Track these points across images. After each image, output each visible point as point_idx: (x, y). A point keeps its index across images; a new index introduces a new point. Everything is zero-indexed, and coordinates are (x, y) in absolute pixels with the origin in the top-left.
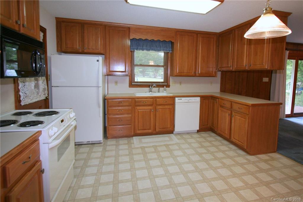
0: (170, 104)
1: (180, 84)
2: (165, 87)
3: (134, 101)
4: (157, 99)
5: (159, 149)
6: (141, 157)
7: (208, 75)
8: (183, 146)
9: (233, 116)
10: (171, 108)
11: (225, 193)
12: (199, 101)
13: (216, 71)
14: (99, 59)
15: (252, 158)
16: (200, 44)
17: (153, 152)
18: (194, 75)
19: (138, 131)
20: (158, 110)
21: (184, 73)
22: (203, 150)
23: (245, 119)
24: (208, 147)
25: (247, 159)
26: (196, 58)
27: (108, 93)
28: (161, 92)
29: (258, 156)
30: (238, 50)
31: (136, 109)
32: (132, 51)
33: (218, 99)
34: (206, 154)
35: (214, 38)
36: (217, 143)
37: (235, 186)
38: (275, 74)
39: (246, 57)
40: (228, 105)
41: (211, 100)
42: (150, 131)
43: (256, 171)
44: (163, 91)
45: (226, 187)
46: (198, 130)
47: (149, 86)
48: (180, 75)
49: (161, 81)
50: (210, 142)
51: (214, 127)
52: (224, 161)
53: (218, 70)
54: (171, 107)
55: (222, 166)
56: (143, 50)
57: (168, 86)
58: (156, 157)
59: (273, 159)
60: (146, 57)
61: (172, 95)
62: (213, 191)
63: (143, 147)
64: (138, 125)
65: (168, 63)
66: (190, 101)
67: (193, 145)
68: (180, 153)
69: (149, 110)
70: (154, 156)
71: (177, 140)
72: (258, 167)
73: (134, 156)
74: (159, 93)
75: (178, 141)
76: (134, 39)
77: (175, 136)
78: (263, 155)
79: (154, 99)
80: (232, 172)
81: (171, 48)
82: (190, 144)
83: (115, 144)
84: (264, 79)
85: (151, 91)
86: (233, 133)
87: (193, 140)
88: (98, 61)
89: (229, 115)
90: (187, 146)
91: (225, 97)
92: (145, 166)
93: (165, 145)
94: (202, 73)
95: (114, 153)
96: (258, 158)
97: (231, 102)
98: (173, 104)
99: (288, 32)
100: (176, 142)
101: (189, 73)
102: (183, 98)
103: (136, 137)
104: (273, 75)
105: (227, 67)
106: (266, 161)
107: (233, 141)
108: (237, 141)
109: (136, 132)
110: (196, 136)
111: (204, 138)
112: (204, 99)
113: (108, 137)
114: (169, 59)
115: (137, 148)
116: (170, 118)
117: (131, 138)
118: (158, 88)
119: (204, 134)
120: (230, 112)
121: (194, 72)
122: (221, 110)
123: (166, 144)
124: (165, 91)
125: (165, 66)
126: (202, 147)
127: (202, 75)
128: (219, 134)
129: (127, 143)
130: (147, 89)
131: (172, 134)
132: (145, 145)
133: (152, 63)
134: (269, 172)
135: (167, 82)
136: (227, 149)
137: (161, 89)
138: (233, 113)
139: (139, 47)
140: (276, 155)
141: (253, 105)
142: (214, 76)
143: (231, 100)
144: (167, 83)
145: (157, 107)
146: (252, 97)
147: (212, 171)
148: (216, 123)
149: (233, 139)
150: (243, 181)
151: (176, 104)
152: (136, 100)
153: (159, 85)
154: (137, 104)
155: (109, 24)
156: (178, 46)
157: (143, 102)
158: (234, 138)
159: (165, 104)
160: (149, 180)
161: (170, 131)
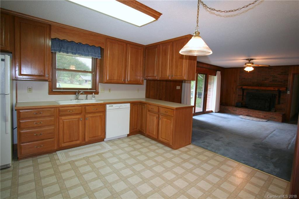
0: (101, 112)
1: (110, 91)
2: (93, 94)
3: (58, 110)
4: (87, 107)
5: (92, 160)
6: (72, 173)
7: (137, 83)
8: (117, 152)
9: (160, 119)
10: (102, 116)
11: (163, 187)
12: (130, 107)
13: (143, 79)
14: (5, 57)
15: (176, 152)
16: (130, 54)
17: (85, 165)
18: (123, 82)
19: (62, 144)
20: (87, 119)
21: (114, 80)
22: (136, 153)
23: (170, 120)
24: (140, 148)
25: (173, 154)
26: (126, 66)
27: (17, 102)
28: (90, 99)
29: (180, 149)
30: (162, 62)
31: (60, 119)
32: (52, 52)
33: (146, 105)
34: (140, 156)
35: (141, 50)
36: (147, 144)
37: (169, 179)
38: (184, 84)
39: (169, 69)
40: (156, 109)
41: (140, 105)
42: (78, 142)
43: (181, 162)
44: (91, 98)
45: (163, 182)
46: (128, 134)
47: (75, 93)
48: (110, 82)
49: (89, 88)
50: (141, 144)
51: (142, 130)
52: (156, 159)
53: (144, 78)
54: (102, 114)
55: (155, 164)
56: (68, 53)
57: (97, 93)
58: (90, 169)
59: (190, 150)
60: (60, 61)
61: (103, 102)
62: (154, 189)
63: (72, 161)
64: (64, 137)
65: (96, 69)
66: (121, 107)
67: (126, 149)
68: (115, 160)
69: (77, 119)
70: (88, 168)
71: (109, 147)
72: (182, 158)
73: (62, 174)
74: (87, 100)
75: (111, 148)
76: (55, 38)
77: (106, 143)
78: (183, 148)
79: (83, 107)
80: (165, 168)
81: (100, 54)
82: (122, 149)
83: (32, 164)
84: (177, 87)
85: (77, 99)
86: (160, 133)
87: (125, 145)
88: (3, 60)
89: (156, 118)
90: (120, 151)
91: (152, 102)
92: (79, 183)
93: (97, 155)
94: (131, 81)
95: (32, 176)
96: (180, 151)
97: (159, 107)
98: (104, 112)
99: (210, 53)
100: (108, 150)
101: (119, 80)
102: (114, 105)
103: (61, 151)
104: (183, 84)
105: (153, 76)
106: (186, 152)
107: (161, 140)
108: (164, 140)
109: (60, 146)
110: (128, 140)
111: (135, 141)
112: (133, 105)
113: (19, 158)
114: (98, 65)
115: (64, 164)
116: (101, 126)
117: (54, 153)
118: (85, 95)
119: (134, 137)
120: (157, 115)
121: (123, 80)
122: (149, 114)
123: (99, 153)
124: (93, 98)
125: (93, 72)
126: (135, 149)
127: (130, 83)
128: (148, 135)
129: (49, 160)
130: (73, 96)
131: (103, 142)
132: (73, 159)
133: (73, 68)
134: (190, 161)
135: (96, 88)
136: (156, 148)
137: (90, 96)
138: (161, 117)
139: (62, 49)
140: (191, 146)
141: (177, 109)
142: (141, 83)
143: (158, 105)
144: (96, 90)
145: (86, 115)
146: (170, 101)
147: (148, 170)
148: (145, 126)
149: (160, 138)
150: (175, 173)
151: (107, 111)
152: (61, 109)
153: (86, 92)
154: (61, 113)
155: (20, 16)
156: (108, 53)
157: (70, 111)
158: (162, 138)
159: (95, 111)
160: (87, 197)
161: (101, 139)
